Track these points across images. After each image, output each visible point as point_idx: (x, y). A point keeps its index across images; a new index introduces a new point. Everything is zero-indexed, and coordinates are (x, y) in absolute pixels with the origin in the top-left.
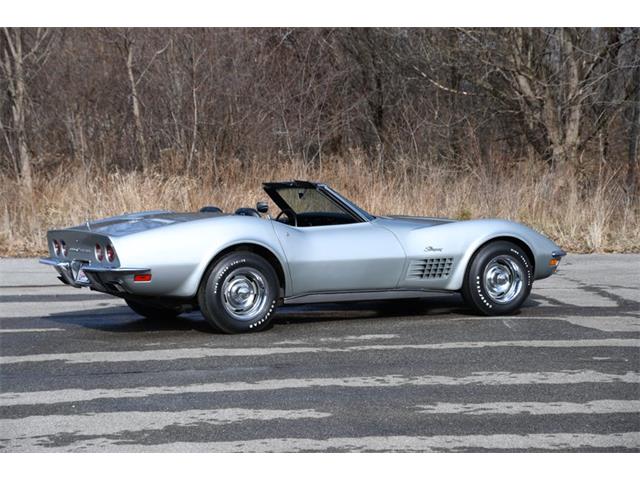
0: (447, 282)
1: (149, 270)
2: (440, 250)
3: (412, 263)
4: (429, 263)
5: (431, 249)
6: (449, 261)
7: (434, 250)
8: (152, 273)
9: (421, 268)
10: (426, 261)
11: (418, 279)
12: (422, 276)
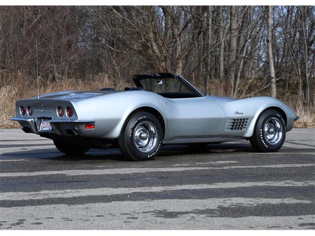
0: (245, 132)
1: (94, 122)
2: (242, 114)
3: (228, 121)
4: (236, 121)
5: (237, 113)
6: (246, 120)
7: (239, 114)
8: (95, 123)
9: (232, 124)
10: (235, 120)
11: (230, 130)
12: (232, 129)
